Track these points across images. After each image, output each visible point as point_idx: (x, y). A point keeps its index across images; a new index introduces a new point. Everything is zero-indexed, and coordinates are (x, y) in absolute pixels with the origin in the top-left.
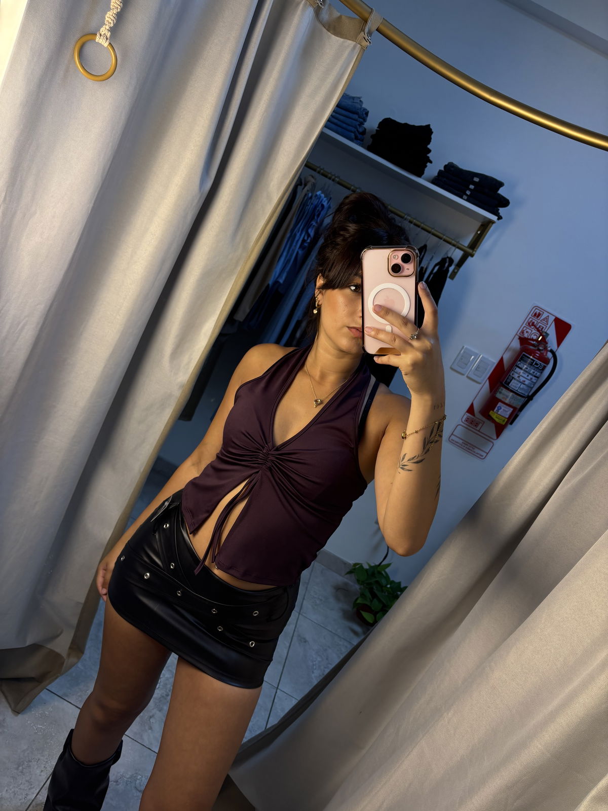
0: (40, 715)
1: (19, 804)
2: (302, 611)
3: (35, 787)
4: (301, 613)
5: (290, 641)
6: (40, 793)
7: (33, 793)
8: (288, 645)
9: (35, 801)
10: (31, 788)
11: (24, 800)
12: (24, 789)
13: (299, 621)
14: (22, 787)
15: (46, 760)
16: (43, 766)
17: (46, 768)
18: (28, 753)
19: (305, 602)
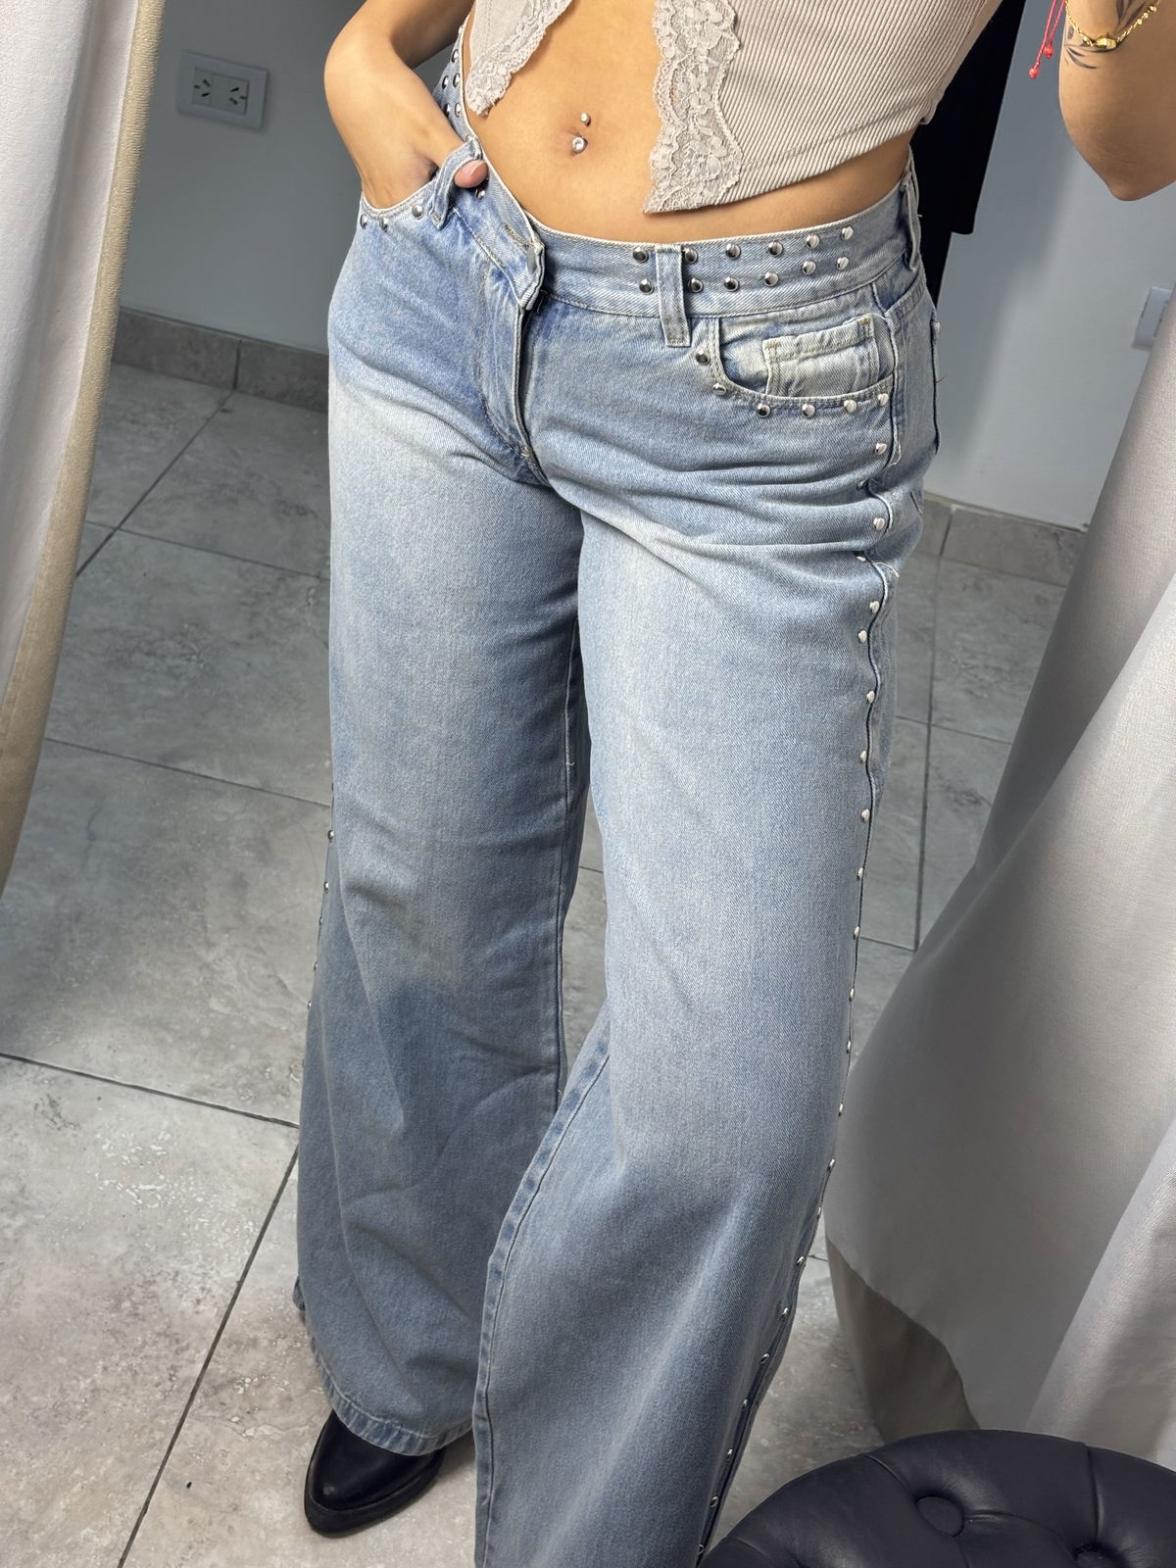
0: (135, 1159)
1: (159, 1396)
2: (935, 715)
3: (194, 1344)
4: (933, 722)
5: (920, 811)
6: (214, 1357)
7: (193, 1362)
8: (916, 823)
9: (204, 1379)
10: (183, 1349)
11: (169, 1383)
12: (158, 1357)
13: (933, 746)
14: (149, 1350)
15: (200, 1271)
16: (197, 1287)
17: (209, 1291)
18: (137, 1264)
19: (939, 689)
